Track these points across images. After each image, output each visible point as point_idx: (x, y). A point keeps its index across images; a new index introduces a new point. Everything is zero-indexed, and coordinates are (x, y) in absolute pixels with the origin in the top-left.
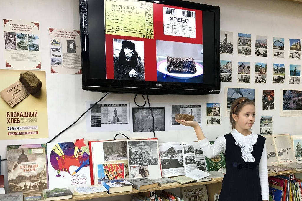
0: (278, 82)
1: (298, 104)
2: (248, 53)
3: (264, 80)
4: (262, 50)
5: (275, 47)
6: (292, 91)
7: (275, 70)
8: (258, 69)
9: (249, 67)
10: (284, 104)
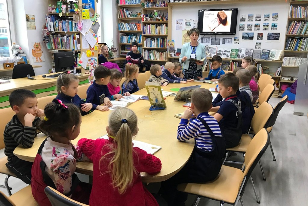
0: (265, 30)
1: (275, 38)
2: (252, 21)
3: (258, 30)
4: (258, 19)
5: (264, 18)
6: (272, 33)
7: (263, 25)
8: (256, 26)
9: (252, 25)
10: (268, 38)
